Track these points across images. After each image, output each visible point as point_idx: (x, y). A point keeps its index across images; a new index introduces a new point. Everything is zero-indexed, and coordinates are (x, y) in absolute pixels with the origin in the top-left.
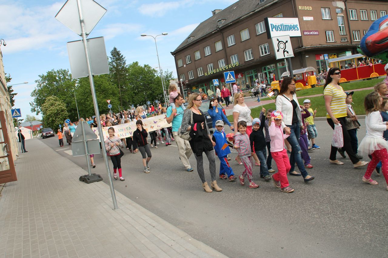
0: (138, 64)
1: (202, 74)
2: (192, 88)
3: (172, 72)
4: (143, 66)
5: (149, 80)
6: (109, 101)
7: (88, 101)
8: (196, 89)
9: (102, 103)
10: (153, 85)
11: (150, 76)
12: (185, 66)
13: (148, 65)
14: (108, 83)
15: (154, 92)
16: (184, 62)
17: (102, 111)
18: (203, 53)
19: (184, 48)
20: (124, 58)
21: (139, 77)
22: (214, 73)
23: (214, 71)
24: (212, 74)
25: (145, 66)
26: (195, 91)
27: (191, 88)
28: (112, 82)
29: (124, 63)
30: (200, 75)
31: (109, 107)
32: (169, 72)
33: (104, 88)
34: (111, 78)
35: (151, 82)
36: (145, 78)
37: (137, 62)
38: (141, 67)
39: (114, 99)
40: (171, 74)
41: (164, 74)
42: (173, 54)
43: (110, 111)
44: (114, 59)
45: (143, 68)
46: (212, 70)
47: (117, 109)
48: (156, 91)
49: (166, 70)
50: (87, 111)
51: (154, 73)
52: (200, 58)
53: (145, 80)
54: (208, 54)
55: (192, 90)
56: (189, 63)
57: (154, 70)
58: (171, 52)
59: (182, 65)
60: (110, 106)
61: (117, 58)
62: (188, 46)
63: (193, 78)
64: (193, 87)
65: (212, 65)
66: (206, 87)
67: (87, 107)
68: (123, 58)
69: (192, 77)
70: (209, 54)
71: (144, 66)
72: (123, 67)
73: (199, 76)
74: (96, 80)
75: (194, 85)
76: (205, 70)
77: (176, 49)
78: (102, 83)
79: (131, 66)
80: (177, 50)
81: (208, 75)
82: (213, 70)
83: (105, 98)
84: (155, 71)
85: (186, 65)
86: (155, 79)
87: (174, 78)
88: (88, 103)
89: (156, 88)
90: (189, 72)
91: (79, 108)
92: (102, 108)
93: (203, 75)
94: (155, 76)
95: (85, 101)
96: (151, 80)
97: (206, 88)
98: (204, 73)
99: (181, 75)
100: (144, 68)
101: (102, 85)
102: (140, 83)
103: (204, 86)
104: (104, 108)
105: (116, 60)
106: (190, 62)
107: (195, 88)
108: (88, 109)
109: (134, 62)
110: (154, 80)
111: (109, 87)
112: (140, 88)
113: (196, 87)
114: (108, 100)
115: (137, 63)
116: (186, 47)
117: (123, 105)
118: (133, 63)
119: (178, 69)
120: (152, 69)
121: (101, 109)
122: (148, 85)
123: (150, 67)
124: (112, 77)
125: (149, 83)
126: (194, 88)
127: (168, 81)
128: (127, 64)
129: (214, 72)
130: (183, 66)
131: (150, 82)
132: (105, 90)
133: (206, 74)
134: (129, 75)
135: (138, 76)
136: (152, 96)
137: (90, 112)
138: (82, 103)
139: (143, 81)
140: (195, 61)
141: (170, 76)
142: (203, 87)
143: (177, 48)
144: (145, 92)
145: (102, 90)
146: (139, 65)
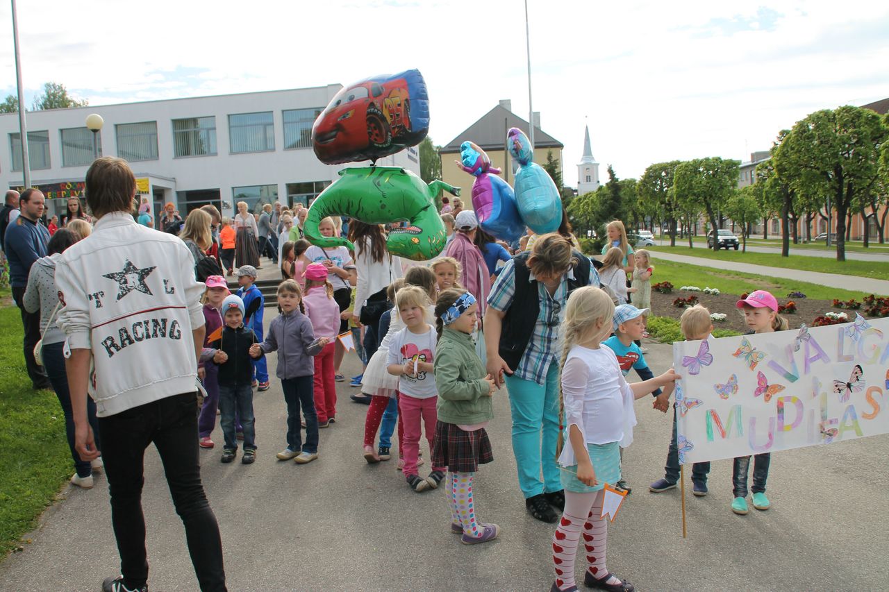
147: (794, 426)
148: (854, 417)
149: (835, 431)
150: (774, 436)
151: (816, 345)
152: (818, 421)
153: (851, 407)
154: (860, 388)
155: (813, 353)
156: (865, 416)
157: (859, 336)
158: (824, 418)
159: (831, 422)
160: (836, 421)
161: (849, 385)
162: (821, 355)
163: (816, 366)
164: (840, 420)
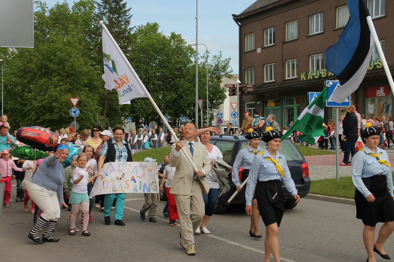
0: (157, 29)
1: (293, 75)
2: (267, 102)
3: (230, 59)
4: (168, 35)
5: (177, 69)
6: (75, 101)
7: (30, 91)
8: (275, 106)
9: (62, 103)
10: (182, 81)
11: (179, 60)
12: (259, 50)
13: (180, 35)
14: (82, 59)
15: (182, 97)
16: (259, 42)
17: (59, 119)
18: (304, 28)
19: (265, 9)
20: (128, 11)
21: (155, 60)
22: (323, 76)
23: (322, 73)
24: (316, 77)
25: (173, 36)
26: (272, 109)
27: (265, 103)
28: (92, 58)
29: (127, 22)
30: (289, 76)
31: (74, 114)
32: (223, 59)
33: (72, 70)
34: (92, 50)
35: (179, 75)
36: (168, 62)
37: (155, 24)
38: (164, 37)
39: (90, 97)
40: (226, 64)
41: (211, 62)
42: (237, 18)
43: (75, 123)
44: (105, 8)
45: (167, 40)
46: (318, 69)
47: (93, 120)
48: (187, 95)
49: (218, 54)
50: (25, 116)
51: (189, 54)
52: (295, 37)
53: (167, 66)
54: (317, 30)
55: (266, 106)
56: (269, 45)
57: (190, 48)
58: (234, 15)
59: (253, 49)
60: (75, 112)
61: (111, 8)
62: (274, 5)
63: (273, 80)
64: (269, 101)
65: (320, 57)
66: (298, 105)
67: (25, 105)
68: (126, 9)
69: (271, 79)
70: (319, 32)
71: (170, 35)
72: (125, 31)
73: (287, 78)
74: (57, 48)
75: (271, 97)
76: (303, 67)
77: (246, 10)
78: (67, 58)
79: (140, 31)
80: (248, 13)
81: (307, 80)
82: (322, 69)
83: (70, 91)
84: (193, 52)
85: (263, 48)
86: (189, 68)
87: (232, 73)
88: (29, 95)
89: (188, 90)
90: (267, 67)
91: (7, 103)
92: (58, 112)
93: (296, 77)
94: (191, 62)
95: (23, 91)
96: (180, 70)
97: (298, 107)
98: (298, 74)
99: (248, 71)
100: (170, 40)
101: (68, 61)
102: (155, 73)
103: (295, 102)
104: (65, 113)
105: (110, 12)
106: (272, 44)
107: (273, 104)
108: (25, 109)
109: (148, 24)
110: (188, 70)
111: (85, 69)
112: (154, 84)
113: (275, 101)
114: (74, 97)
115: (154, 27)
116: (268, 8)
117: (108, 115)
118: (147, 26)
119: (244, 55)
120: (187, 45)
121: (57, 115)
122: (173, 80)
123: (181, 41)
124: (95, 47)
125: (174, 75)
126: (271, 104)
127: (219, 78)
128: (131, 26)
129: (321, 75)
130: (255, 50)
131: (176, 73)
132: (73, 74)
133: (303, 77)
134: (133, 50)
135: (152, 56)
136: (176, 106)
137: (30, 117)
138: (16, 94)
139: (162, 70)
140: (284, 43)
141: (224, 68)
142: (293, 104)
143: (249, 8)
144: (163, 95)
145: (67, 72)
146: (159, 31)
147: (106, 188)
148: (122, 187)
149: (116, 190)
150: (102, 190)
151: (113, 167)
152: (112, 187)
153: (121, 184)
154: (124, 180)
155: (112, 169)
156: (125, 187)
157: (124, 166)
158: (114, 186)
159: (115, 188)
160: (117, 187)
161: (121, 178)
162: (114, 170)
163: (112, 172)
164: (118, 187)
